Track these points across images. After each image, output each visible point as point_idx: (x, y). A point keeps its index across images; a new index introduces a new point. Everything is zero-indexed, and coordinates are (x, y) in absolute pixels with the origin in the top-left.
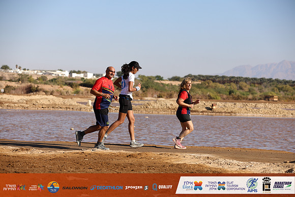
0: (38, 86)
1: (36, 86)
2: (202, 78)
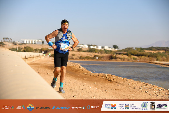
2: (159, 48)
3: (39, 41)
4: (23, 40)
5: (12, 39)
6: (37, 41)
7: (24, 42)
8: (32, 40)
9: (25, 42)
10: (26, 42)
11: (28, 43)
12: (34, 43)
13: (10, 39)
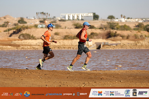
0: (116, 32)
1: (114, 32)
3: (89, 15)
4: (64, 14)
5: (49, 14)
6: (85, 15)
7: (65, 17)
8: (78, 14)
9: (67, 18)
10: (69, 17)
11: (71, 18)
12: (80, 18)
13: (47, 13)
